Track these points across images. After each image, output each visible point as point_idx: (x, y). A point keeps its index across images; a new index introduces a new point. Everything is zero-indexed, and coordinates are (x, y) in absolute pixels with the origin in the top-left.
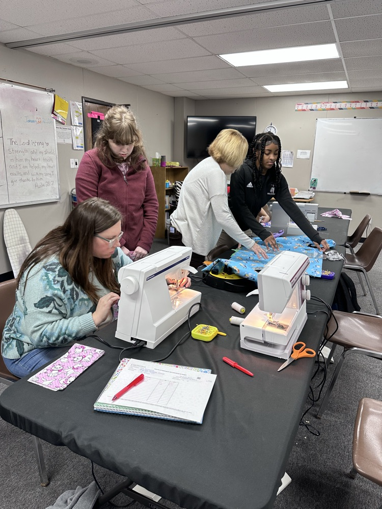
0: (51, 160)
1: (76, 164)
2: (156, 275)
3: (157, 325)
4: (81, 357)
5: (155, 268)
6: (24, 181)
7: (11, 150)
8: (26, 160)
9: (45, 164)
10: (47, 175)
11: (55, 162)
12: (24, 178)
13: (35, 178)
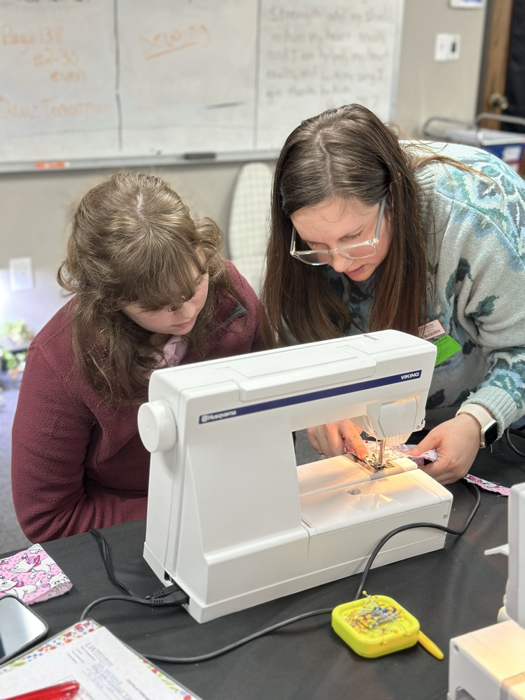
0: (380, 36)
1: (453, 49)
2: (241, 411)
3: (212, 558)
4: (15, 583)
5: (239, 392)
6: (300, 93)
7: (277, 12)
8: (313, 36)
9: (361, 49)
10: (362, 78)
11: (390, 45)
12: (302, 84)
13: (329, 86)
